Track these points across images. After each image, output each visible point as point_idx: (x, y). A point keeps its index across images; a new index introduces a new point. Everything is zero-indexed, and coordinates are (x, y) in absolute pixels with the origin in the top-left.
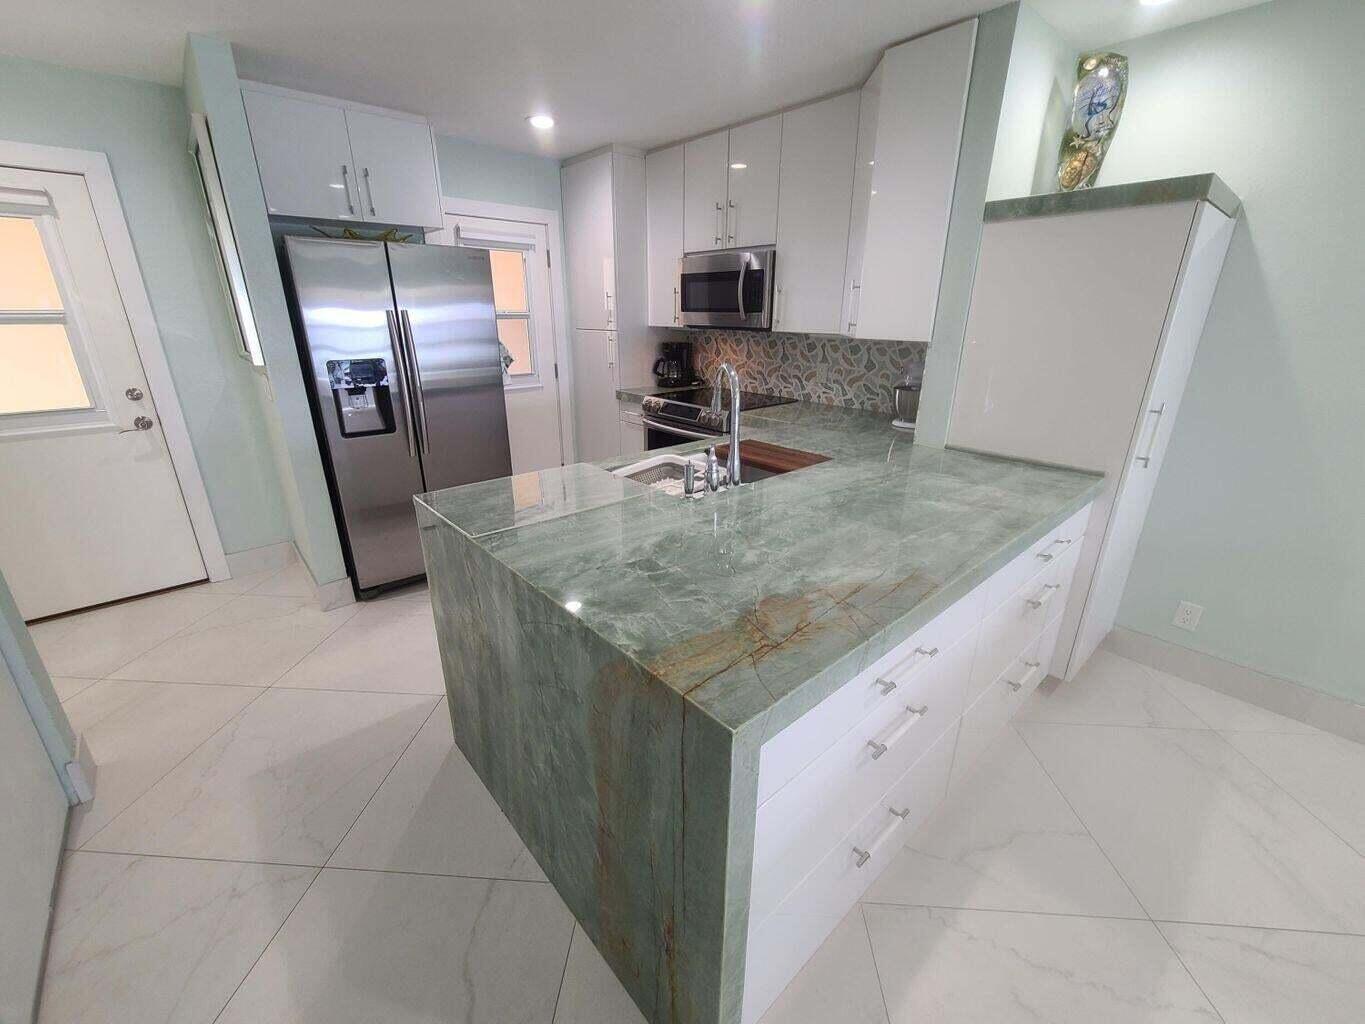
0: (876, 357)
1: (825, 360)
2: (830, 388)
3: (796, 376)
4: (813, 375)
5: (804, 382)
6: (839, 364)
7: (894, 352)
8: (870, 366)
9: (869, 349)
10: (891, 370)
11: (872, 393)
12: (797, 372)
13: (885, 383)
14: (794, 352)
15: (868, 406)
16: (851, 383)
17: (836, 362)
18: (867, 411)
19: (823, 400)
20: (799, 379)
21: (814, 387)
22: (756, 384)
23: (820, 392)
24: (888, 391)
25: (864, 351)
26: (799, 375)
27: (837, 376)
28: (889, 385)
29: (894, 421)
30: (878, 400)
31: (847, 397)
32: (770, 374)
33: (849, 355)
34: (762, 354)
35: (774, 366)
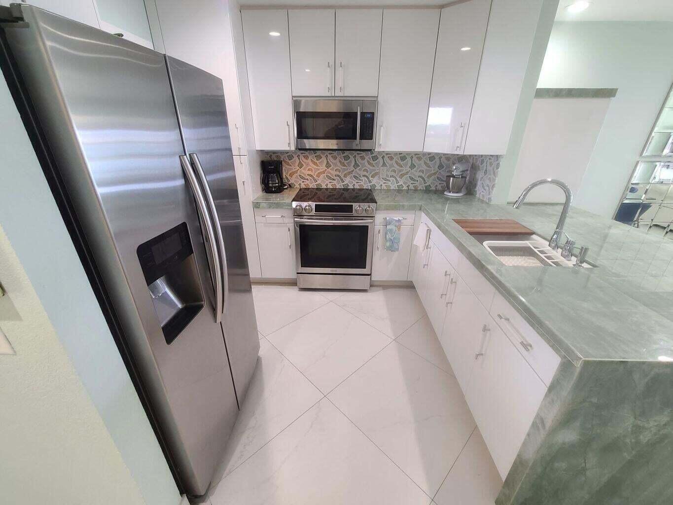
1: (384, 164)
2: (388, 180)
3: (364, 176)
4: (376, 174)
5: (371, 179)
6: (393, 166)
8: (413, 166)
9: (412, 157)
10: (424, 167)
12: (365, 173)
13: (421, 174)
14: (363, 162)
15: (411, 187)
16: (402, 176)
17: (392, 166)
18: (411, 190)
19: (384, 187)
20: (367, 177)
21: (378, 181)
22: (335, 182)
23: (382, 183)
24: (423, 178)
25: (409, 159)
26: (367, 174)
27: (393, 173)
28: (423, 176)
29: (445, 193)
30: (417, 184)
31: (399, 184)
32: (345, 176)
33: (400, 161)
34: (339, 164)
35: (349, 171)
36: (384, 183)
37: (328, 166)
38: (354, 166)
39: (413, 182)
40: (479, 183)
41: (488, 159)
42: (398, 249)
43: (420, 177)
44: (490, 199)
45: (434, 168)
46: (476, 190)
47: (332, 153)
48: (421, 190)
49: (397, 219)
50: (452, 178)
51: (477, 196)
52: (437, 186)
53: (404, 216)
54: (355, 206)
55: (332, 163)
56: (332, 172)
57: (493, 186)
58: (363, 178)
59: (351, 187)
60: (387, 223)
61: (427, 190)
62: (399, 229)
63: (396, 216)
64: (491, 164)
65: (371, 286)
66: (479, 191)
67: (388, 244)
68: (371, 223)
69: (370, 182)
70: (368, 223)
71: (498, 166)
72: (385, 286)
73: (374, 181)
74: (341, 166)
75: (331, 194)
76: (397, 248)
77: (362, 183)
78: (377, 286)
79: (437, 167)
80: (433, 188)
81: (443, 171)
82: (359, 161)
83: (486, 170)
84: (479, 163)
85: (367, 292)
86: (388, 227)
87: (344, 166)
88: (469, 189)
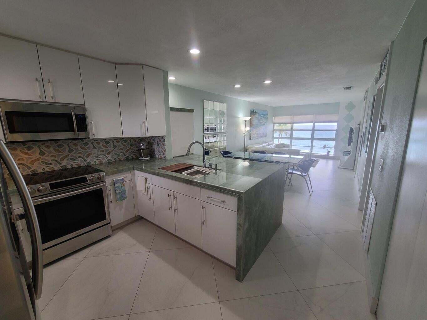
0: (116, 144)
2: (100, 157)
3: (79, 157)
6: (101, 148)
7: (122, 141)
8: (115, 147)
11: (118, 155)
12: (80, 155)
13: (121, 151)
14: (77, 147)
15: (117, 159)
16: (109, 154)
18: (117, 161)
19: (97, 162)
21: (91, 159)
22: (52, 166)
23: (95, 160)
24: (123, 153)
25: (111, 142)
26: (82, 156)
27: (102, 153)
28: (123, 151)
29: (140, 159)
30: (120, 157)
31: (108, 159)
32: (62, 159)
33: (105, 145)
34: (53, 151)
35: (64, 155)
36: (97, 160)
37: (42, 153)
38: (69, 151)
39: (118, 156)
40: (156, 151)
41: (157, 138)
42: (126, 198)
43: (121, 152)
44: (165, 157)
45: (128, 146)
46: (155, 154)
47: (44, 144)
48: (123, 160)
49: (120, 178)
50: (142, 150)
51: (157, 157)
52: (132, 156)
53: (125, 176)
54: (88, 177)
55: (46, 151)
56: (47, 158)
57: (165, 151)
58: (79, 159)
59: (69, 167)
60: (114, 183)
61: (127, 159)
62: (124, 184)
63: (120, 177)
64: (160, 140)
65: (113, 231)
66: (158, 155)
67: (119, 196)
68: (103, 186)
69: (85, 160)
70: (101, 186)
71: (164, 141)
72: (122, 227)
73: (89, 160)
74: (56, 153)
75: (50, 176)
76: (126, 196)
77: (79, 162)
78: (116, 229)
79: (129, 145)
80: (130, 157)
81: (134, 147)
82: (73, 147)
83: (158, 144)
84: (152, 140)
85: (111, 236)
86: (116, 185)
87: (60, 152)
88: (151, 154)
